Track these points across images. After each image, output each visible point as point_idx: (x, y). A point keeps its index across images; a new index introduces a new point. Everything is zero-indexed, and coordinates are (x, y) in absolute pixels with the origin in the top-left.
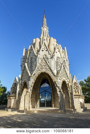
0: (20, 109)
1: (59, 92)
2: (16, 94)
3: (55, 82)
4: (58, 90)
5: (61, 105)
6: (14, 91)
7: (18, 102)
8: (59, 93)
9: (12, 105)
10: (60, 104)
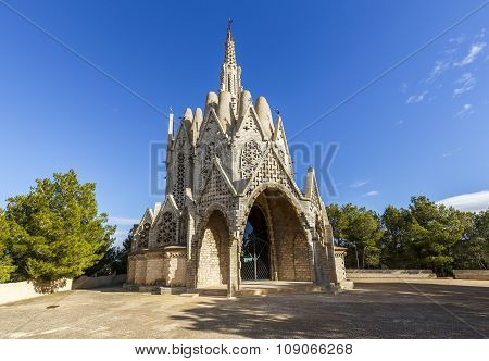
0: (199, 287)
1: (313, 240)
2: (185, 244)
3: (302, 214)
4: (310, 236)
5: (319, 274)
6: (162, 234)
7: (192, 268)
8: (311, 244)
9: (171, 276)
10: (315, 270)
